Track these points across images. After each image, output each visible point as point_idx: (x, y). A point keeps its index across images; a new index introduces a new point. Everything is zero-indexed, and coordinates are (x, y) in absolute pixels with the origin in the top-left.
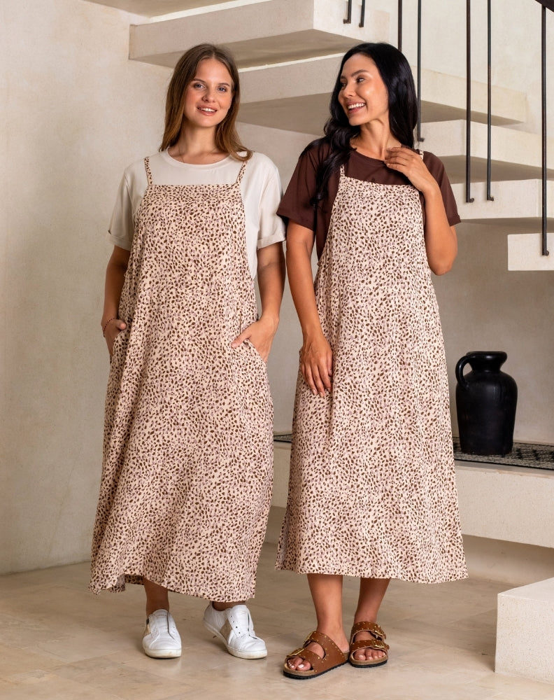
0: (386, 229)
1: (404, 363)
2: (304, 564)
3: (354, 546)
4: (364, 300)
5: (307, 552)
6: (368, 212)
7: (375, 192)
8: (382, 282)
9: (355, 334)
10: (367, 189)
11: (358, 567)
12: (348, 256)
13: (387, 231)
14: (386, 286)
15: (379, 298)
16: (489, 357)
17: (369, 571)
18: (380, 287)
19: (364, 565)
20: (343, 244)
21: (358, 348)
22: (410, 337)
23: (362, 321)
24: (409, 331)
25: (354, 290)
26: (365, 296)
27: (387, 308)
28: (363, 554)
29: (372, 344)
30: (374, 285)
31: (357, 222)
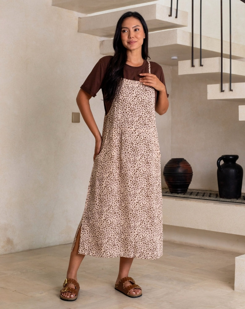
0: (139, 103)
1: (148, 163)
2: (103, 254)
3: (126, 244)
4: (129, 136)
5: (105, 248)
6: (131, 95)
7: (134, 85)
8: (138, 127)
9: (125, 152)
10: (130, 83)
11: (128, 253)
12: (122, 116)
13: (140, 104)
14: (139, 129)
15: (136, 135)
16: (231, 157)
17: (133, 255)
18: (136, 130)
19: (130, 252)
20: (120, 110)
21: (126, 158)
22: (151, 151)
23: (128, 145)
24: (150, 148)
25: (125, 132)
26: (130, 134)
27: (139, 139)
28: (130, 248)
29: (133, 156)
30: (134, 129)
31: (126, 100)
